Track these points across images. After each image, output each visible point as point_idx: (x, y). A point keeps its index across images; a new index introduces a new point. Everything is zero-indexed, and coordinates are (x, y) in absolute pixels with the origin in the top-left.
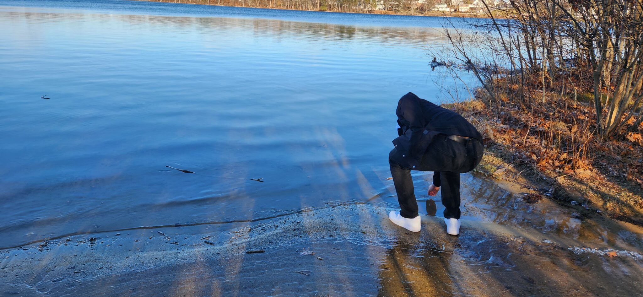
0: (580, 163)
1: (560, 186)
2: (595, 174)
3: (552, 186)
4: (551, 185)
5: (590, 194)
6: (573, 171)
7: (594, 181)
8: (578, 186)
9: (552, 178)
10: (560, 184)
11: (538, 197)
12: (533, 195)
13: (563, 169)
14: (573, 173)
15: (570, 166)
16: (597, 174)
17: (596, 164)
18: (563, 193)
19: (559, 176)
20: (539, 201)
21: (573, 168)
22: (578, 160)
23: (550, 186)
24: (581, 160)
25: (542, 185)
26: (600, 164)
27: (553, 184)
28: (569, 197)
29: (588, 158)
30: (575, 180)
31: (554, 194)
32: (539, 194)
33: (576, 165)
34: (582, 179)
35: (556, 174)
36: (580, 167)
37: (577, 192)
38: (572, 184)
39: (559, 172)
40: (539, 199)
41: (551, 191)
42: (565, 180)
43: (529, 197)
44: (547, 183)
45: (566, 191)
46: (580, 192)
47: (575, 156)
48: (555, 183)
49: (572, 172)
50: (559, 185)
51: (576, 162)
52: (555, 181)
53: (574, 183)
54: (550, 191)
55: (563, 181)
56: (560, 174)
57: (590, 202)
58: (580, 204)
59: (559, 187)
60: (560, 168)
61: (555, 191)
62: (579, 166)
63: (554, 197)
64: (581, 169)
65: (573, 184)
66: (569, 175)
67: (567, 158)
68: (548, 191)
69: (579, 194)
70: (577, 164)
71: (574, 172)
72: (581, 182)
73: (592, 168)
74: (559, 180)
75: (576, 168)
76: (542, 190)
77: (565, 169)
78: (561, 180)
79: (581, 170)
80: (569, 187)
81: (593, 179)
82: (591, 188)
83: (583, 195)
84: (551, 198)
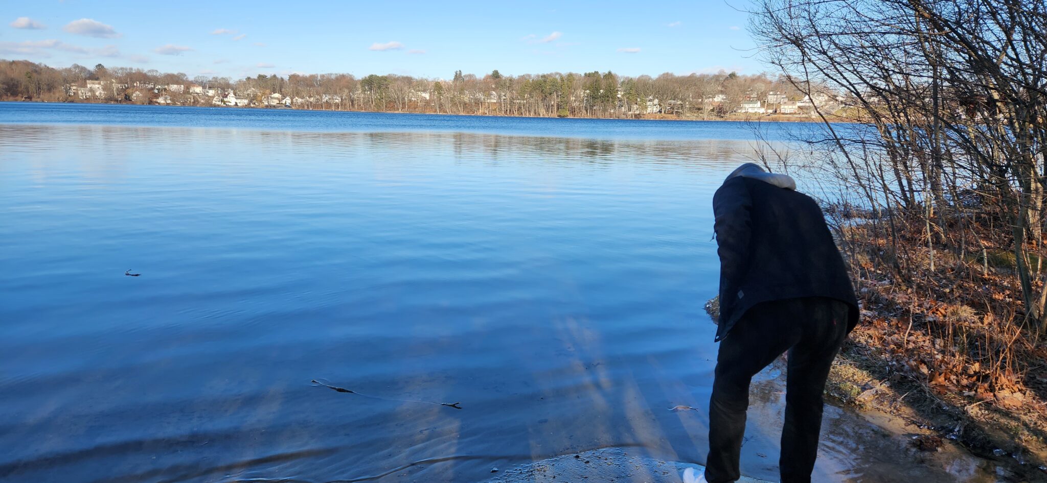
0: (1003, 380)
1: (973, 422)
2: (1030, 400)
3: (960, 422)
4: (957, 420)
5: (1025, 436)
6: (992, 394)
7: (1029, 412)
8: (1003, 421)
9: (958, 408)
10: (972, 418)
11: (936, 442)
12: (927, 438)
13: (976, 391)
14: (993, 398)
15: (986, 385)
16: (1034, 398)
17: (1030, 382)
18: (979, 435)
19: (970, 403)
20: (939, 449)
21: (992, 389)
22: (1000, 375)
23: (956, 422)
24: (1004, 374)
25: (941, 420)
26: (1038, 380)
27: (960, 419)
28: (989, 442)
29: (1015, 371)
30: (997, 410)
31: (963, 437)
32: (937, 436)
33: (996, 383)
34: (1008, 409)
35: (964, 400)
36: (1004, 387)
37: (1002, 432)
38: (992, 418)
39: (969, 396)
40: (938, 446)
41: (959, 431)
42: (980, 410)
43: (921, 441)
44: (950, 416)
45: (983, 430)
46: (1007, 433)
47: (994, 368)
48: (964, 417)
49: (989, 396)
50: (971, 420)
51: (997, 379)
52: (965, 412)
53: (996, 416)
54: (956, 430)
55: (977, 413)
56: (971, 400)
57: (1025, 451)
58: (1009, 455)
59: (971, 425)
60: (970, 390)
61: (965, 431)
62: (1002, 386)
63: (963, 442)
64: (1005, 391)
65: (995, 418)
66: (987, 402)
67: (979, 372)
68: (952, 431)
69: (1005, 437)
70: (999, 382)
71: (995, 396)
72: (1007, 414)
73: (1024, 388)
74: (970, 412)
75: (997, 388)
76: (943, 428)
77: (979, 390)
78: (973, 410)
79: (1006, 393)
80: (987, 423)
81: (1029, 409)
82: (1025, 425)
83: (1013, 438)
84: (958, 444)
